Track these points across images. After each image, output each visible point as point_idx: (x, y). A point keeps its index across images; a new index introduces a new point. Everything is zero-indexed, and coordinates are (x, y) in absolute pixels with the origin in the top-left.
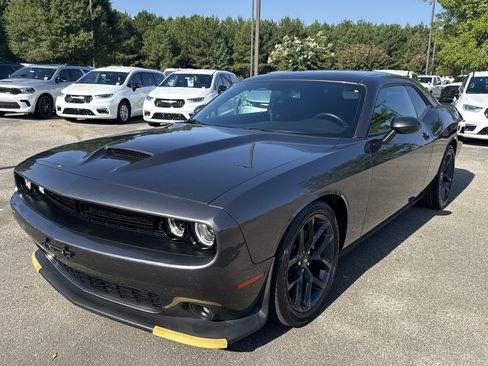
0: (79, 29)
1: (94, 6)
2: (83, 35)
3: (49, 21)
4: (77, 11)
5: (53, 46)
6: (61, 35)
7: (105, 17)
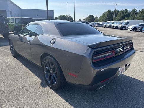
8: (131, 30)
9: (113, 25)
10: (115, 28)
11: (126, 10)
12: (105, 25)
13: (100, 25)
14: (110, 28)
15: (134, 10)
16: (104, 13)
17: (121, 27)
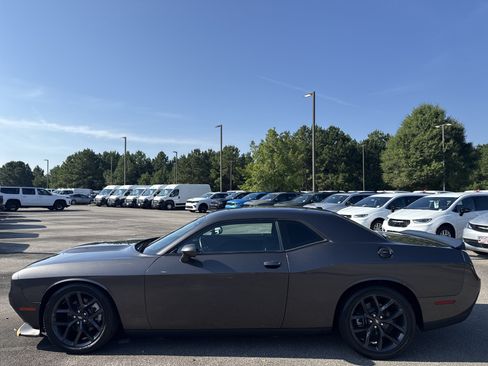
0: (431, 161)
1: (447, 141)
2: (434, 165)
3: (408, 157)
4: (430, 147)
5: (410, 175)
6: (416, 166)
7: (457, 147)
8: (194, 209)
9: (130, 198)
10: (139, 207)
11: (139, 153)
12: (99, 197)
13: (77, 199)
14: (122, 207)
15: (162, 155)
16: (69, 158)
17: (162, 202)
